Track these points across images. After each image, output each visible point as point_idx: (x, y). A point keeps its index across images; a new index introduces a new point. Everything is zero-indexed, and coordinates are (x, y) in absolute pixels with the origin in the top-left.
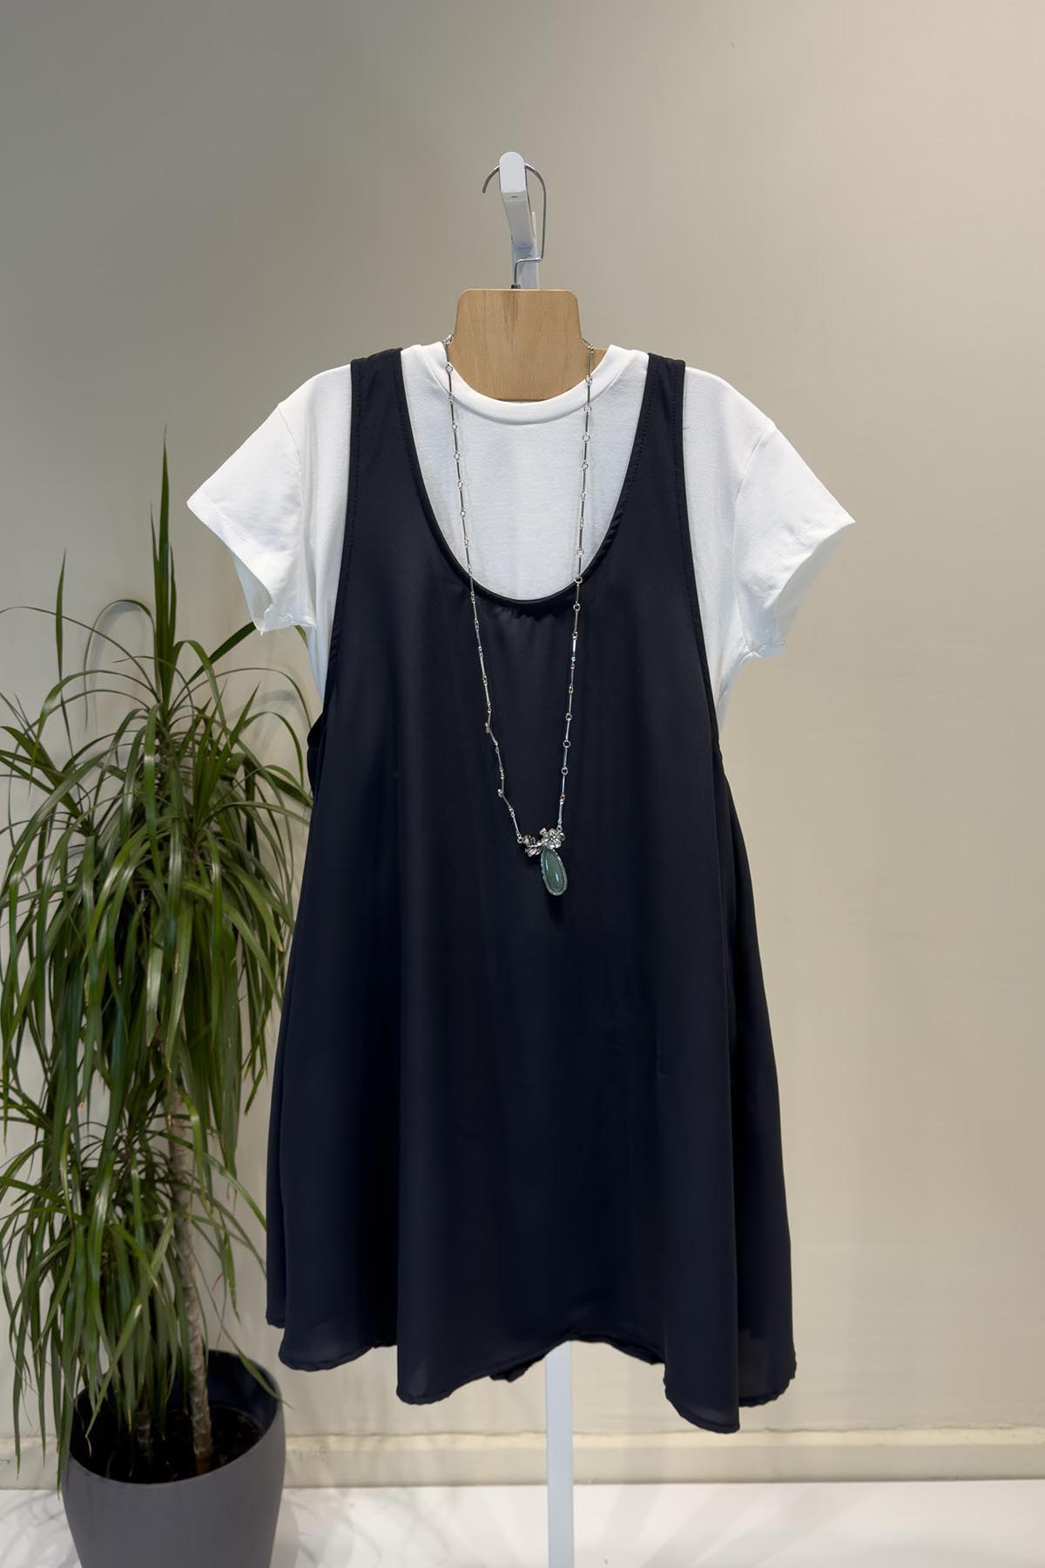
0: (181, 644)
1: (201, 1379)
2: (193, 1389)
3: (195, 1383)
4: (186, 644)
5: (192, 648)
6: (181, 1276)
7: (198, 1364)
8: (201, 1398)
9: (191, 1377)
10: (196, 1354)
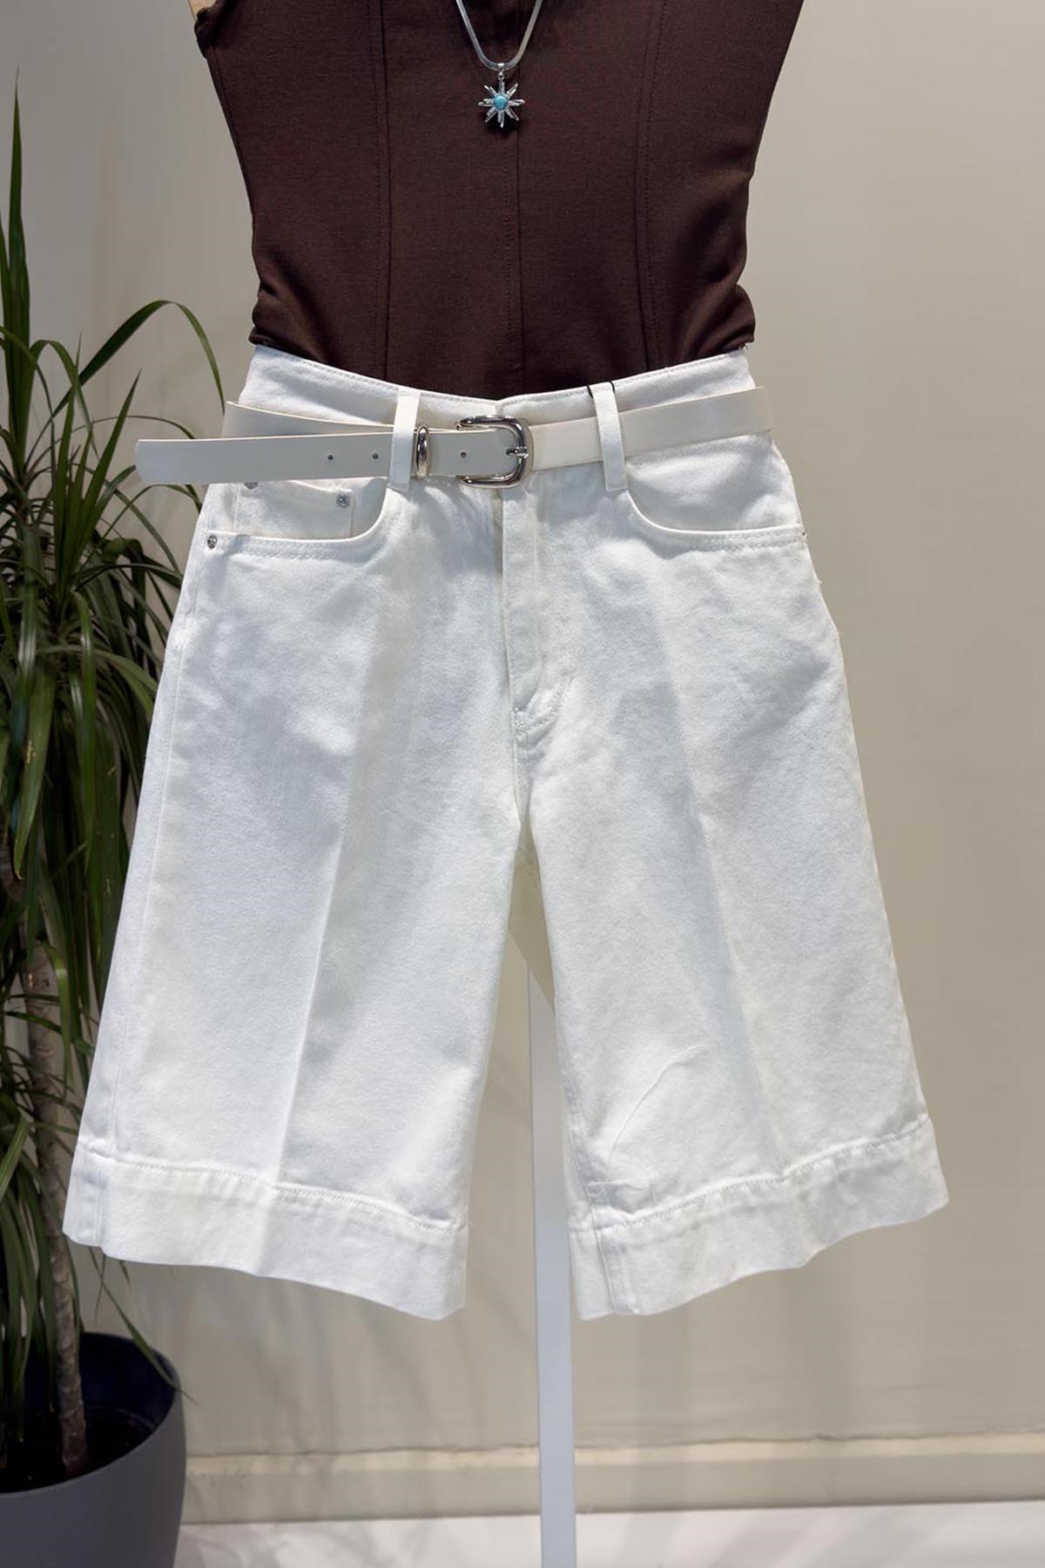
0: (40, 345)
1: (71, 1361)
2: (61, 1375)
3: (65, 1367)
4: (48, 345)
5: (54, 352)
6: (44, 1219)
7: (68, 1341)
8: (72, 1386)
9: (59, 1359)
10: (66, 1327)
